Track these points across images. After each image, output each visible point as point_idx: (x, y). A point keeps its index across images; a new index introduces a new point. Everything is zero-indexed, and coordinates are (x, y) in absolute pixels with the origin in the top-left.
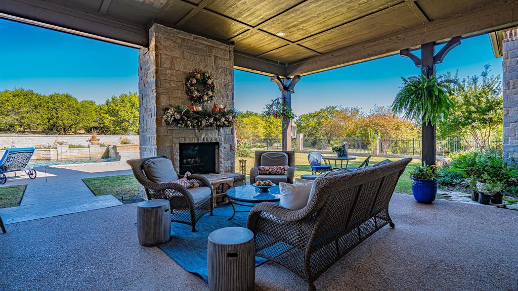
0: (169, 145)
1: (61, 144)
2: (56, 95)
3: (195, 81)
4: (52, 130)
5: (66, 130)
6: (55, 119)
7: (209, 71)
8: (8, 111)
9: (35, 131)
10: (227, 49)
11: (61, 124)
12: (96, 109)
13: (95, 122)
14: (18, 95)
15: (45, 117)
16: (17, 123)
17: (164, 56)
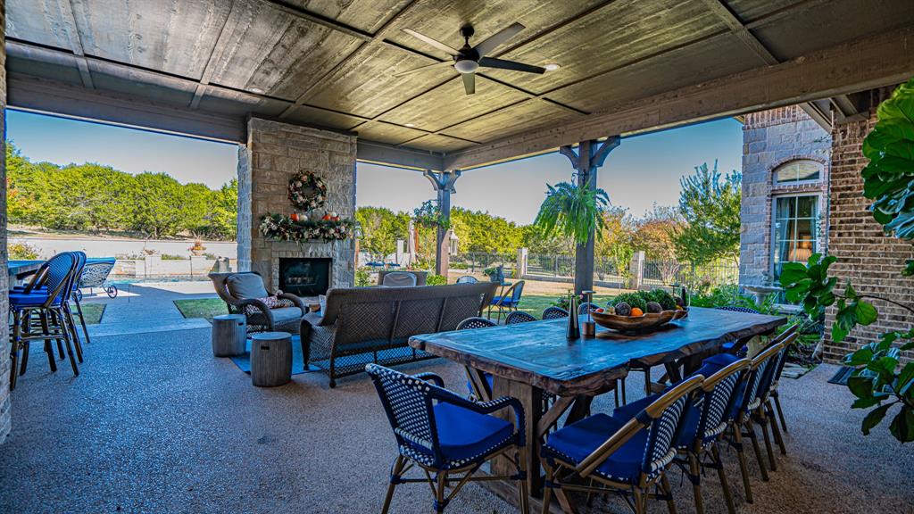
0: (266, 259)
1: (151, 253)
2: (147, 175)
3: (299, 184)
4: (139, 229)
5: (159, 231)
6: (144, 214)
7: (320, 170)
8: (75, 200)
9: (114, 230)
10: (347, 141)
11: (153, 220)
12: (208, 197)
13: (205, 218)
14: (90, 175)
15: (130, 209)
16: (88, 218)
17: (262, 156)
